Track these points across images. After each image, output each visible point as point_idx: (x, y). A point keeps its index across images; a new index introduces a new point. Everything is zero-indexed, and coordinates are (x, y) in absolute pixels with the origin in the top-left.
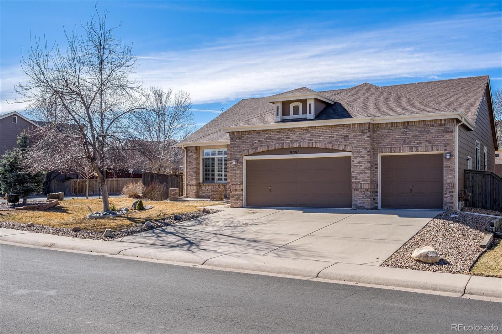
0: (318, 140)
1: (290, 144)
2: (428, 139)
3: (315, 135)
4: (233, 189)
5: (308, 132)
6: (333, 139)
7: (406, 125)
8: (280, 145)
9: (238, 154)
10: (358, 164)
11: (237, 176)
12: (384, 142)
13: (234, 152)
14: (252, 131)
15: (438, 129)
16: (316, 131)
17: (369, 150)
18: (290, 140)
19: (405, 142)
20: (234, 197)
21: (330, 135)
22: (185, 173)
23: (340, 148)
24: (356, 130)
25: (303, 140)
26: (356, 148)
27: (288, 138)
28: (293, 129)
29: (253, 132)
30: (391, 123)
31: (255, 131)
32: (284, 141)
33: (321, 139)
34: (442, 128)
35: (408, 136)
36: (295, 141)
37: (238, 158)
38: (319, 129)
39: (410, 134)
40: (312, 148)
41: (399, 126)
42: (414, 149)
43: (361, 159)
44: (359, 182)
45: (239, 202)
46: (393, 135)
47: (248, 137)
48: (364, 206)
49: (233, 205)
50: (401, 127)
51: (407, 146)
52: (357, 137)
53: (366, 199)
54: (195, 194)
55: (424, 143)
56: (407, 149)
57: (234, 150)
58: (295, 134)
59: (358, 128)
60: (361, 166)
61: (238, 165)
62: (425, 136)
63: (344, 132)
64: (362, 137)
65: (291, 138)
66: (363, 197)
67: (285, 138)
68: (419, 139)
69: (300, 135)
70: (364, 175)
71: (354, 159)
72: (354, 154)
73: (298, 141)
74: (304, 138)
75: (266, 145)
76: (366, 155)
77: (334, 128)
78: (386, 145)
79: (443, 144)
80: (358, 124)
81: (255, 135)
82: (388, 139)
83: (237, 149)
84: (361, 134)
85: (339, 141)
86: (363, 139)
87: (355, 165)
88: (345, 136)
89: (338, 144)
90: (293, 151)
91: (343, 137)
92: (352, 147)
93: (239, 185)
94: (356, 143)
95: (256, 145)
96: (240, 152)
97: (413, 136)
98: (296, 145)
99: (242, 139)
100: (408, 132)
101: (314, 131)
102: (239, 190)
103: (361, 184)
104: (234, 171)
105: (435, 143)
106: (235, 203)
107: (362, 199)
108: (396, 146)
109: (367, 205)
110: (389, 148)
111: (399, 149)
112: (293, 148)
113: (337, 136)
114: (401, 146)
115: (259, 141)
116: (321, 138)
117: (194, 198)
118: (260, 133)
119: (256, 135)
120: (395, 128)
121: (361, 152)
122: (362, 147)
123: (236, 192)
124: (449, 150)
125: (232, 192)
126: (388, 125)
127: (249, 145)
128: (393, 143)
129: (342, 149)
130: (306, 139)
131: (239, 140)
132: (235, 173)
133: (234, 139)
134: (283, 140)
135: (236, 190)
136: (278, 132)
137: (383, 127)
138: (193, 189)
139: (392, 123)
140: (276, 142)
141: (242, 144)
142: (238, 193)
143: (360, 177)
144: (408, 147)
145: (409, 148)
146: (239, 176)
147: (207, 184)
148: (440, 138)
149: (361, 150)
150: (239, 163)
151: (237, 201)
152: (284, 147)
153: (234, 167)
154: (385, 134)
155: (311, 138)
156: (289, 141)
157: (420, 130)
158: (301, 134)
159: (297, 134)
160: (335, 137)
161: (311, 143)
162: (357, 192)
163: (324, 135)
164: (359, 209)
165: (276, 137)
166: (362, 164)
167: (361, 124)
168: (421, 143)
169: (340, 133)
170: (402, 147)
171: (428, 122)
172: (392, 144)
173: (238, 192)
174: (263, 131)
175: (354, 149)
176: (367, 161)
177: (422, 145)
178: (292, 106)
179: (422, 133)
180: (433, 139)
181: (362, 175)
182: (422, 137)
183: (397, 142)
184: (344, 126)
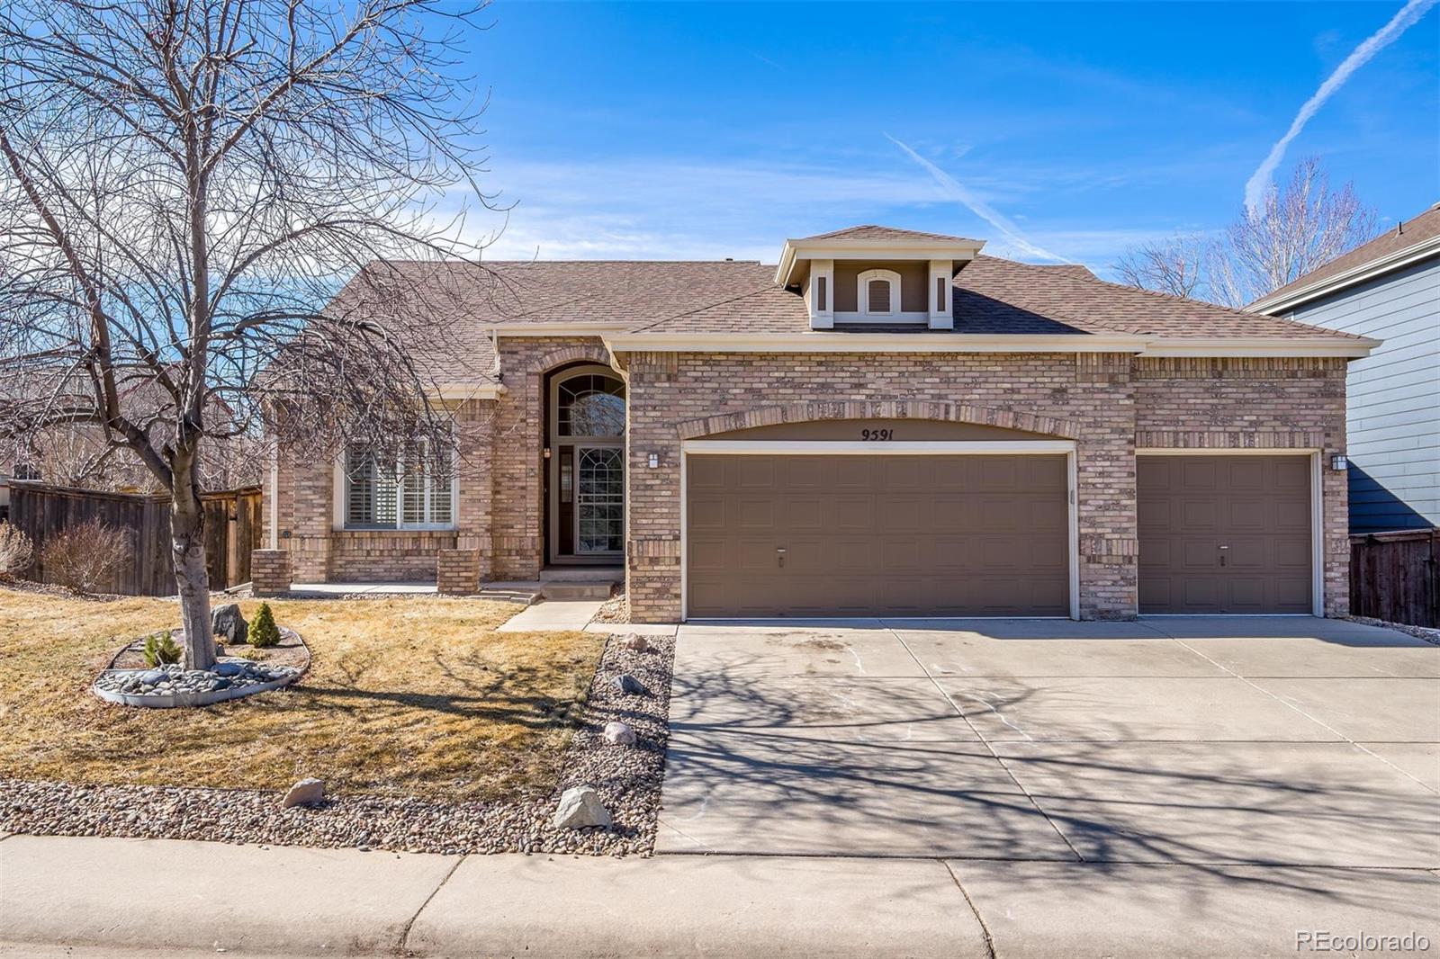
0: (967, 397)
1: (869, 406)
2: (1280, 413)
3: (955, 382)
4: (641, 557)
5: (932, 372)
6: (1016, 397)
7: (1220, 367)
8: (831, 407)
9: (665, 431)
10: (1101, 480)
11: (658, 510)
12: (1154, 414)
13: (646, 423)
14: (720, 353)
15: (1306, 384)
16: (958, 369)
17: (1132, 436)
18: (867, 392)
19: (1214, 419)
20: (647, 585)
21: (1009, 386)
22: (272, 492)
23: (1041, 425)
24: (1092, 374)
25: (914, 395)
26: (1091, 430)
27: (860, 386)
28: (877, 358)
29: (724, 358)
30: (1176, 358)
31: (734, 354)
32: (847, 397)
33: (978, 397)
34: (1319, 383)
35: (1224, 401)
36: (884, 397)
37: (663, 446)
38: (969, 364)
39: (1230, 395)
40: (947, 421)
41: (1198, 368)
42: (1242, 440)
43: (1108, 463)
44: (1101, 536)
45: (667, 602)
46: (1181, 396)
47: (705, 374)
48: (1119, 610)
49: (640, 615)
50: (1204, 373)
51: (1222, 429)
52: (1095, 396)
53: (1125, 589)
54: (323, 568)
55: (1269, 424)
56: (1222, 439)
57: (645, 416)
58: (885, 375)
59: (1097, 366)
60: (1108, 486)
61: (665, 471)
62: (1273, 404)
63: (1052, 378)
64: (1112, 396)
65: (869, 386)
66: (1115, 583)
67: (849, 386)
68: (1254, 412)
69: (904, 380)
70: (1117, 513)
71: (1086, 464)
72: (1087, 447)
73: (896, 397)
74: (917, 389)
75: (777, 406)
76: (1123, 453)
77: (1020, 363)
78: (1161, 423)
79: (1321, 429)
80: (1097, 354)
81: (731, 369)
82: (1166, 407)
83: (659, 414)
84: (1106, 385)
85: (1035, 404)
86: (1115, 403)
87: (1090, 480)
88: (1056, 391)
89: (1034, 413)
90: (871, 432)
91: (1049, 392)
92: (1079, 426)
93: (667, 543)
94: (1090, 414)
95: (736, 403)
96: (674, 425)
97: (1238, 401)
98: (888, 410)
99: (680, 379)
100: (1223, 390)
101: (952, 369)
102: (667, 561)
103: (1111, 540)
104: (648, 493)
105: (1300, 424)
106: (649, 608)
107: (1113, 588)
108: (1189, 429)
109: (1127, 606)
110: (1171, 434)
111: (1200, 438)
112: (876, 419)
113: (1029, 387)
114: (1205, 428)
115: (749, 390)
116: (975, 391)
117: (319, 583)
118: (751, 362)
119: (736, 369)
120: (1188, 375)
121: (1109, 441)
122: (1112, 428)
123: (656, 568)
124: (1338, 445)
125: (639, 568)
126: (1167, 363)
127: (708, 403)
128: (1181, 418)
129: (1046, 432)
130: (924, 394)
131: (667, 385)
132: (650, 499)
133: (646, 378)
134: (841, 393)
135: (654, 561)
136: (820, 364)
137: (1152, 368)
138: (316, 553)
139: (1177, 360)
140: (814, 397)
141: (679, 397)
142: (661, 571)
143: (1104, 519)
144: (1225, 432)
145: (1227, 435)
146: (666, 510)
147: (368, 534)
148: (1312, 412)
149: (1107, 437)
150: (668, 463)
151: (658, 598)
152: (847, 417)
153: (645, 480)
154: (1158, 390)
155: (943, 392)
156: (864, 397)
157: (1257, 384)
158: (907, 374)
159: (889, 375)
160: (1022, 391)
161: (942, 407)
162: (1097, 566)
163: (987, 382)
164: (1103, 618)
165: (813, 380)
166: (1111, 480)
167: (1107, 357)
168: (1261, 423)
169: (1038, 380)
170: (1209, 432)
171: (1281, 363)
172: (1178, 421)
173: (663, 568)
174: (763, 356)
175: (1085, 431)
176: (1128, 469)
177: (1264, 429)
178: (864, 281)
179: (1265, 395)
180: (1295, 412)
181: (1111, 513)
182: (1263, 406)
183: (1192, 418)
184: (1054, 357)
